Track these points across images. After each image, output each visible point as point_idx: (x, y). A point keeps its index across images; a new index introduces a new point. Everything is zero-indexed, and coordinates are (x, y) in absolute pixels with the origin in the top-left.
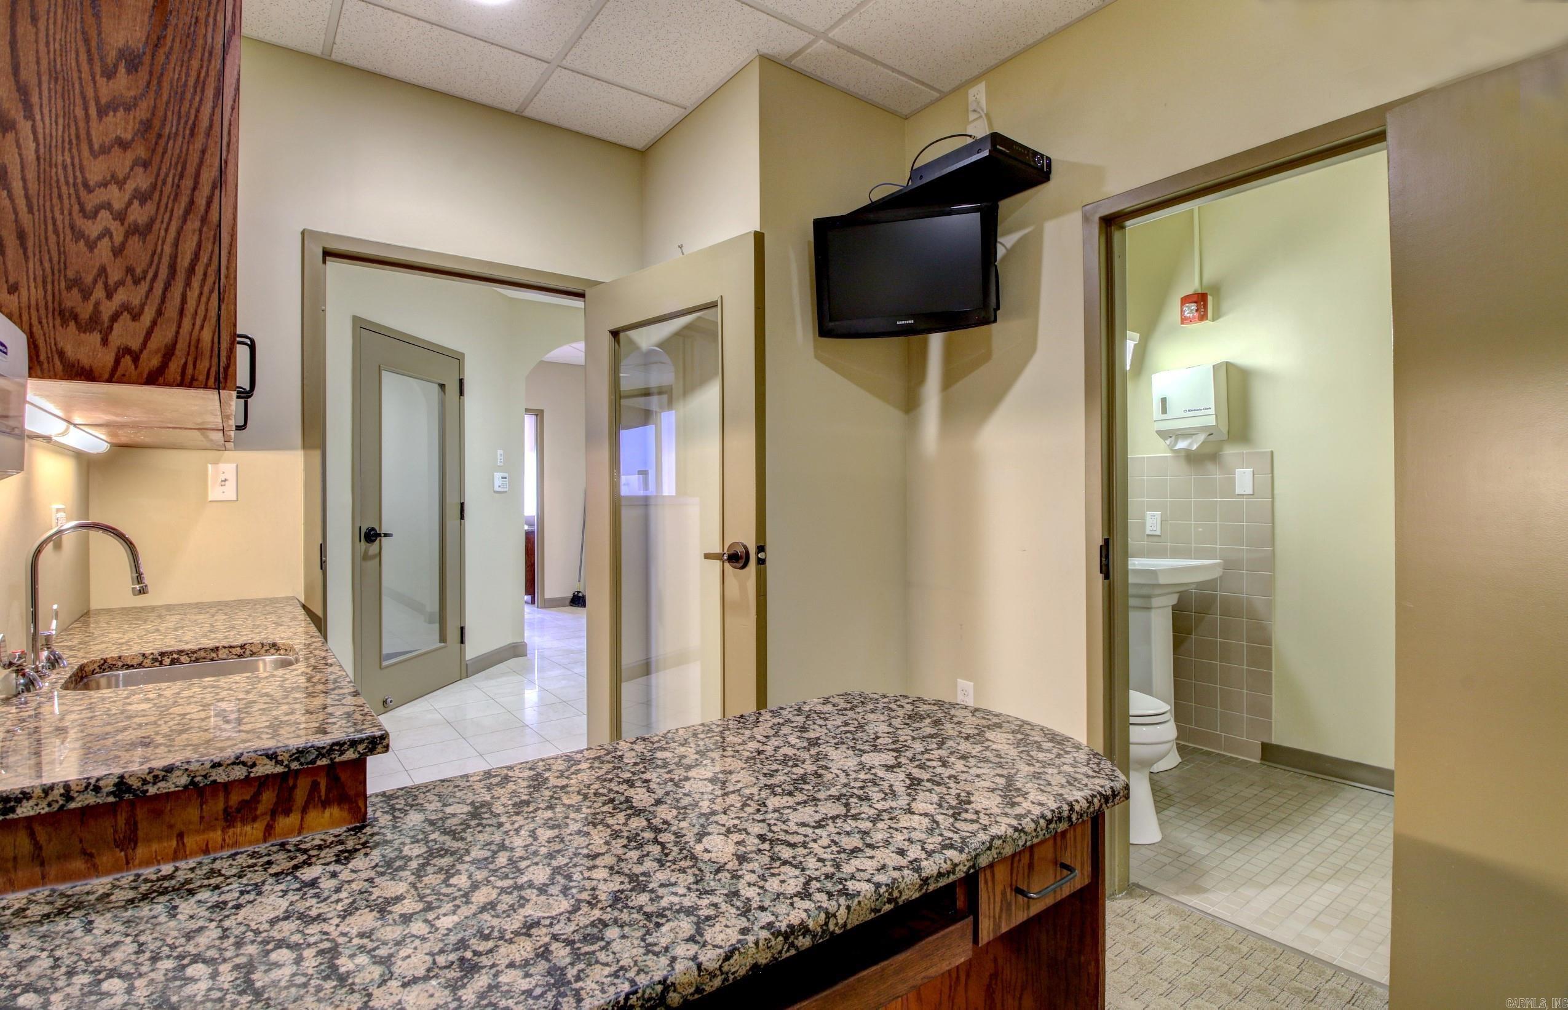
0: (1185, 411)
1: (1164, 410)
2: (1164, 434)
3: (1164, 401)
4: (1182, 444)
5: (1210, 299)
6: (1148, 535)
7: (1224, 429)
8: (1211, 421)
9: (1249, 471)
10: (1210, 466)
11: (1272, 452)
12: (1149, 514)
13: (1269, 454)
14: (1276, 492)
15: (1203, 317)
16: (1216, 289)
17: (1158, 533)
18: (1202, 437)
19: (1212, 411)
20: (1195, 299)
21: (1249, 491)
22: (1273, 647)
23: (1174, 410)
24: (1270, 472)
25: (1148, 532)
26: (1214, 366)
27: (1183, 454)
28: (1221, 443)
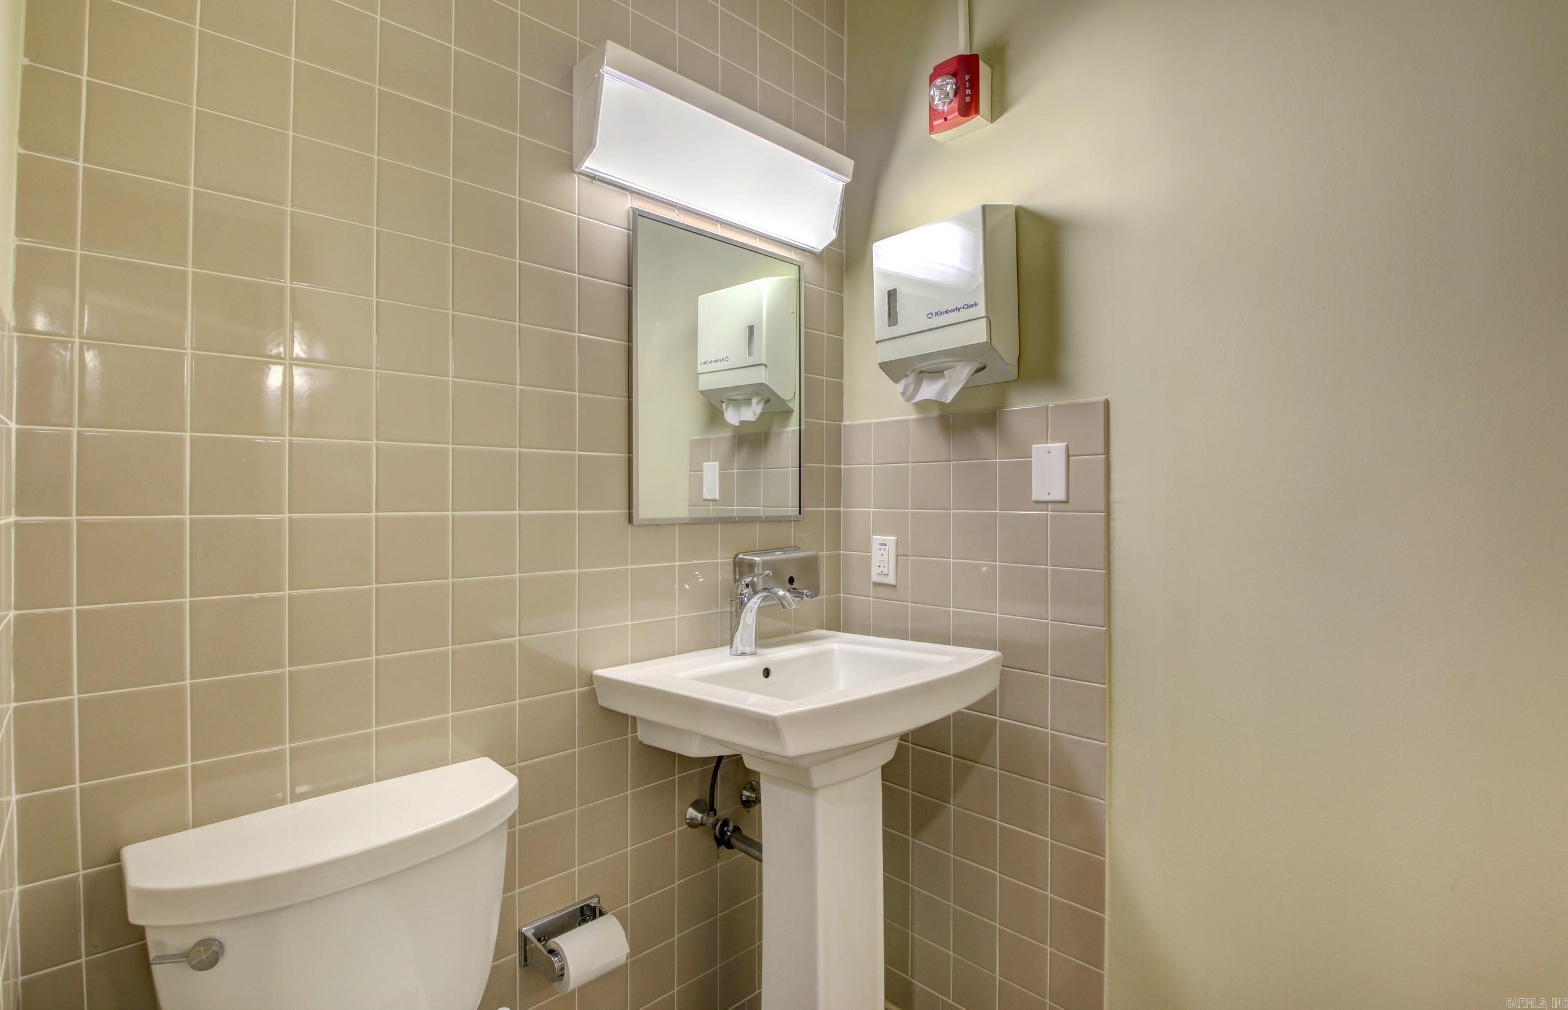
0: (930, 316)
1: (892, 317)
2: (893, 369)
3: (892, 295)
4: (929, 391)
5: (984, 70)
6: (876, 584)
7: (1007, 351)
8: (977, 333)
9: (1058, 448)
10: (984, 439)
11: (1107, 404)
12: (876, 539)
13: (1101, 410)
14: (1115, 495)
15: (968, 107)
16: (999, 53)
17: (891, 580)
18: (961, 374)
19: (981, 310)
20: (952, 69)
21: (1059, 494)
22: (1107, 860)
23: (911, 317)
24: (1101, 449)
25: (875, 578)
26: (984, 207)
27: (935, 413)
28: (1003, 388)
